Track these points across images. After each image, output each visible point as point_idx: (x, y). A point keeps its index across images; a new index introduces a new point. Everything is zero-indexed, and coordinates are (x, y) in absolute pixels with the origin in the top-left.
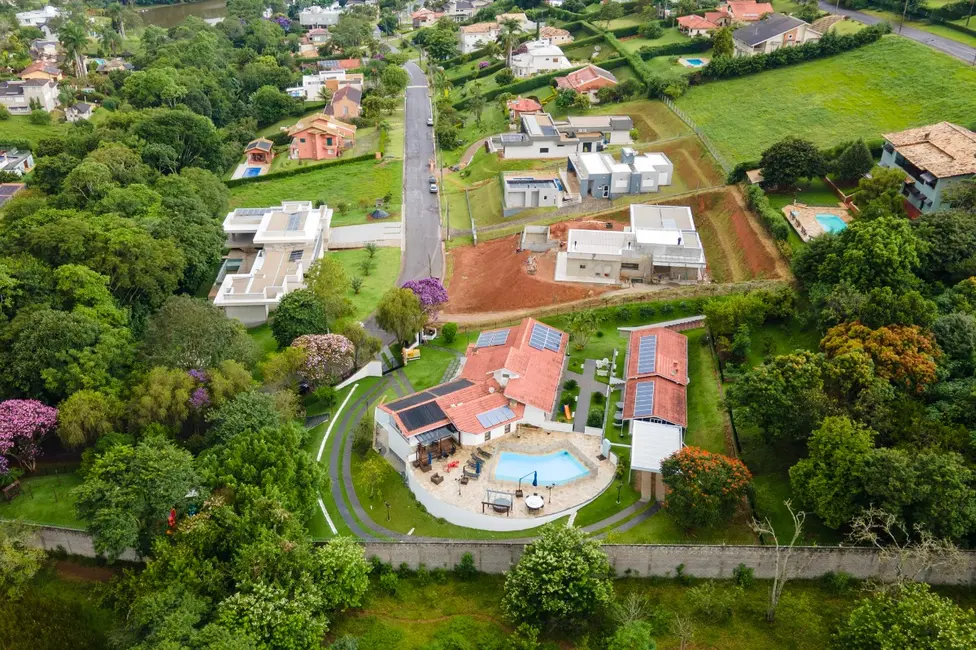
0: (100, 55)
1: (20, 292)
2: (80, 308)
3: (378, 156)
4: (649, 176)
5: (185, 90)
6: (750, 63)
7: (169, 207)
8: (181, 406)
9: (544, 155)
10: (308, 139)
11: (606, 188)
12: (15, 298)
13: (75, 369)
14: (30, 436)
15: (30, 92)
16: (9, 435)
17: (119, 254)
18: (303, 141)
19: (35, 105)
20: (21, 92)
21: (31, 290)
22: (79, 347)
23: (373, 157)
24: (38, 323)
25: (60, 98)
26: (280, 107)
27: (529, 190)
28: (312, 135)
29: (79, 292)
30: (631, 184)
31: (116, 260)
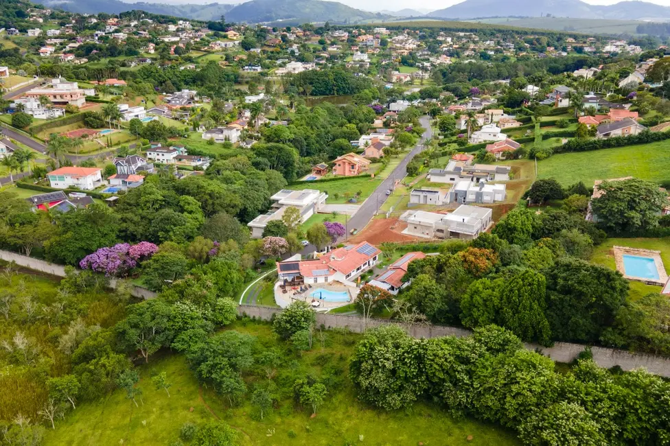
0: (276, 119)
1: (164, 203)
2: (185, 213)
3: (373, 176)
4: (488, 194)
5: (293, 136)
6: (592, 144)
7: (246, 182)
8: (204, 254)
9: (452, 182)
10: (342, 165)
11: (464, 198)
12: (161, 205)
13: (171, 233)
14: (146, 255)
15: (226, 133)
16: (139, 253)
17: (210, 195)
18: (339, 165)
19: (227, 139)
20: (222, 132)
21: (168, 203)
22: (175, 225)
23: (370, 176)
24: (163, 213)
25: (240, 137)
26: (343, 149)
27: (422, 195)
28: (344, 163)
29: (186, 207)
30: (477, 197)
31: (208, 197)
